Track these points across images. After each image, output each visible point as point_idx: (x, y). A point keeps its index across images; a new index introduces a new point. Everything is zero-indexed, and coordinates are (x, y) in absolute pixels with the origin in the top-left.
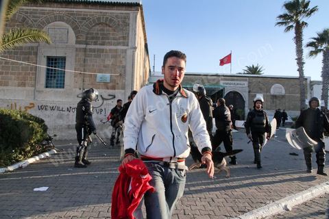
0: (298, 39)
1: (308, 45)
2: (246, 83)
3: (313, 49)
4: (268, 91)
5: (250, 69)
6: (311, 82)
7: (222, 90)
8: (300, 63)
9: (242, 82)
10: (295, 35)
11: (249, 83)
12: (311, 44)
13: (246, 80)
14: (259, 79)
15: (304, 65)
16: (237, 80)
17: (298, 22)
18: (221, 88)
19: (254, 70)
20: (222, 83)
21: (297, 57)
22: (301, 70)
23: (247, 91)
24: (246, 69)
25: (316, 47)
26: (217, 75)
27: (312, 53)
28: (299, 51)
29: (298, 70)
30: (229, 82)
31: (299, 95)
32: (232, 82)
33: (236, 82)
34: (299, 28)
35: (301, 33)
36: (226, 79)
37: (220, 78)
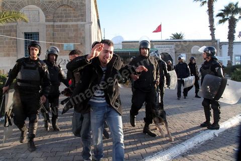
0: (210, 11)
1: (217, 16)
2: (173, 46)
3: (221, 18)
4: (190, 51)
5: (174, 36)
6: (220, 43)
8: (212, 29)
9: (170, 46)
10: (208, 8)
11: (175, 46)
12: (220, 15)
13: (173, 44)
16: (166, 44)
19: (178, 36)
20: (155, 47)
21: (209, 25)
22: (213, 35)
23: (174, 52)
24: (172, 36)
25: (224, 17)
26: (151, 41)
27: (221, 22)
28: (211, 20)
29: (211, 35)
30: (161, 46)
32: (163, 46)
33: (166, 46)
34: (211, 2)
35: (212, 6)
36: (158, 44)
37: (154, 43)
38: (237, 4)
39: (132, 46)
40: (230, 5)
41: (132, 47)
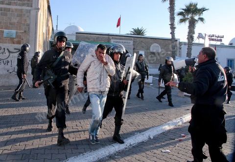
0: (172, 8)
2: (131, 42)
4: (148, 48)
5: (135, 30)
6: (180, 43)
8: (173, 27)
9: (128, 41)
10: (169, 6)
11: (134, 42)
12: (180, 14)
13: (132, 40)
14: (142, 39)
16: (124, 39)
19: (138, 32)
20: (112, 41)
21: (170, 23)
22: (173, 33)
23: (132, 48)
24: (133, 30)
25: (184, 16)
26: (108, 35)
27: (182, 21)
28: (172, 19)
29: (171, 33)
30: (118, 41)
31: (171, 53)
32: (120, 41)
33: (124, 41)
35: (174, 4)
37: (111, 37)
38: (197, 4)
40: (191, 5)
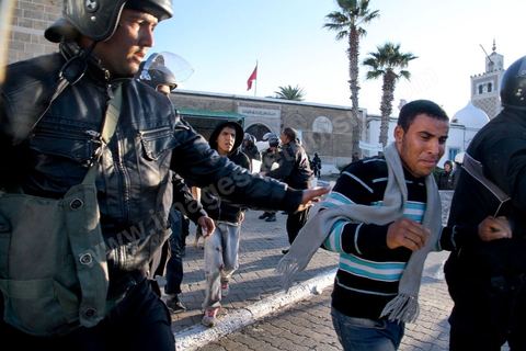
0: (353, 51)
1: (366, 63)
2: (278, 113)
3: (371, 69)
4: (309, 126)
5: (284, 91)
6: (367, 116)
7: (240, 122)
8: (354, 87)
9: (272, 111)
10: (348, 46)
11: (282, 112)
12: (369, 62)
13: (278, 108)
14: (297, 108)
15: (359, 91)
16: (264, 107)
17: (353, 28)
18: (240, 118)
19: (291, 94)
20: (241, 110)
21: (350, 79)
22: (354, 98)
23: (279, 124)
24: (280, 91)
25: (376, 67)
26: (233, 98)
27: (371, 75)
28: (354, 71)
30: (252, 109)
31: (351, 134)
32: (256, 110)
33: (263, 110)
34: (354, 36)
35: (357, 43)
36: (247, 106)
37: (238, 103)
38: (398, 47)
39: (190, 102)
40: (388, 47)
41: (191, 107)
